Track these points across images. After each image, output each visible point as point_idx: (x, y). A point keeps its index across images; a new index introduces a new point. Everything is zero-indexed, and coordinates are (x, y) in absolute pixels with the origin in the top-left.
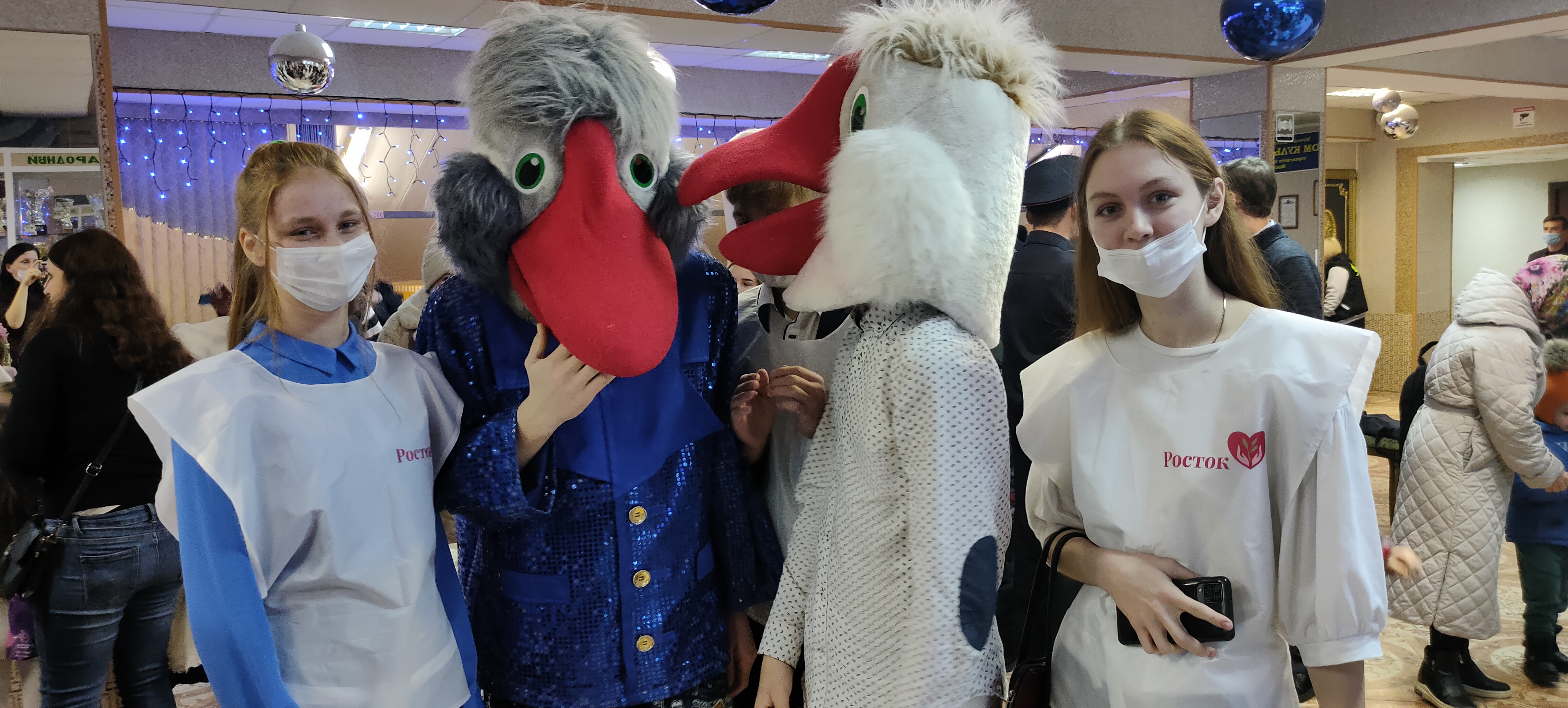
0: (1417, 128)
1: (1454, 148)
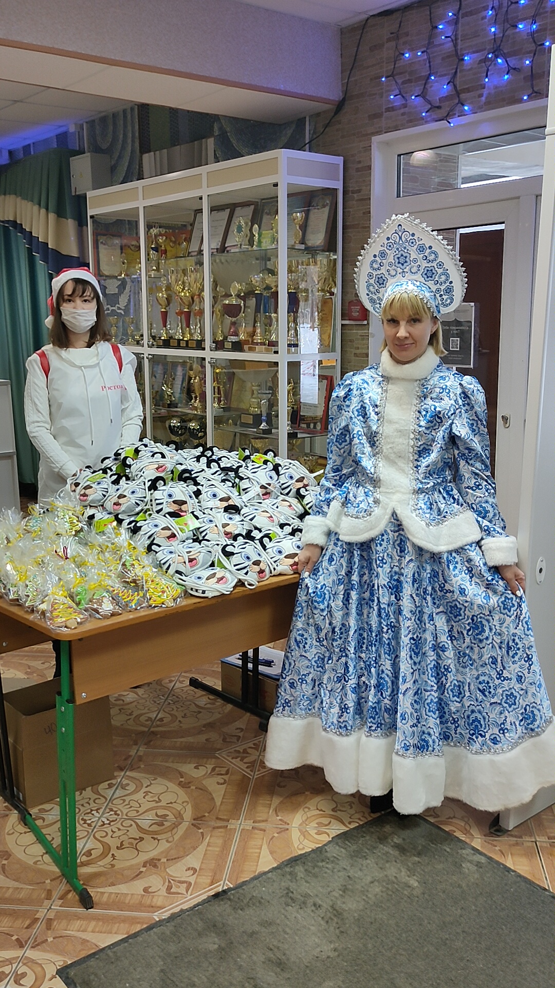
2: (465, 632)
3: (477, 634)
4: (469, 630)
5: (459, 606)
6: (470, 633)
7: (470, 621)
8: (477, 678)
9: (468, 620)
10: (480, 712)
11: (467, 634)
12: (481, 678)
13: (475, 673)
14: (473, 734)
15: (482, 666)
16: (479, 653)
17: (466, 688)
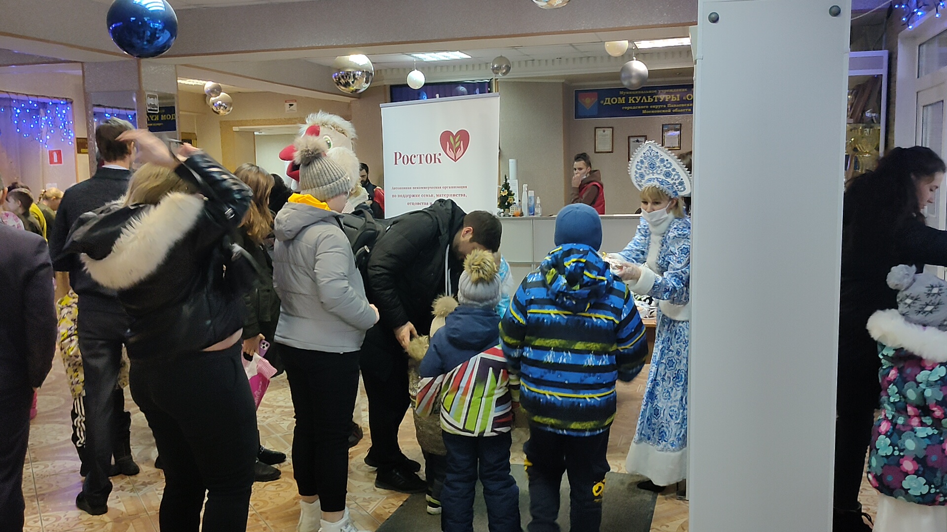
0: (231, 108)
1: (254, 122)
2: (672, 378)
3: (678, 382)
4: (674, 378)
5: (674, 361)
6: (674, 379)
7: (676, 372)
8: (670, 407)
9: (675, 371)
10: (667, 427)
11: (673, 380)
12: (672, 408)
13: (670, 405)
14: (660, 440)
15: (675, 401)
16: (675, 393)
17: (662, 412)
